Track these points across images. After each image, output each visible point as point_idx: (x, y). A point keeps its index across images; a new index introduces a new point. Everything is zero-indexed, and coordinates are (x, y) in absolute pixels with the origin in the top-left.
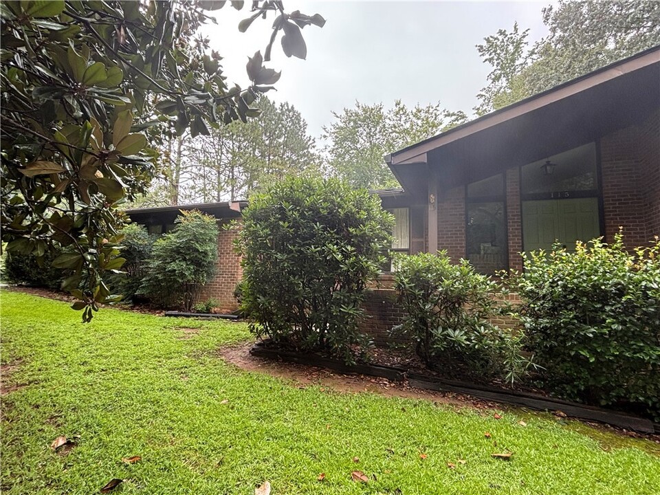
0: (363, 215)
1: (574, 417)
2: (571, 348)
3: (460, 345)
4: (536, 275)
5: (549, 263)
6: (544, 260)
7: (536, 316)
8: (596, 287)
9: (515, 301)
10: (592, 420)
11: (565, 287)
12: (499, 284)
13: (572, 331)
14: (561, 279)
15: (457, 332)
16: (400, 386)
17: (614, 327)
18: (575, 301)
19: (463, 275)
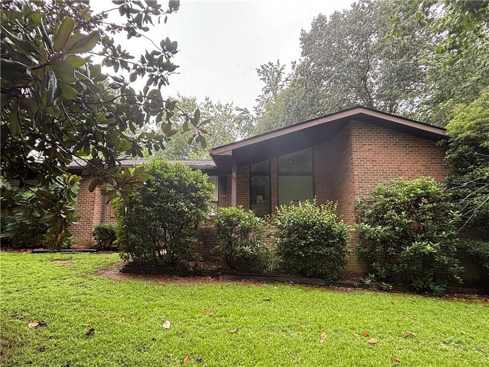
0: (199, 185)
1: (296, 283)
2: (295, 251)
3: (248, 254)
4: (282, 217)
5: (288, 211)
6: (286, 210)
7: (282, 237)
8: (305, 222)
9: (273, 231)
10: (303, 283)
11: (293, 223)
12: (266, 222)
13: (296, 244)
14: (292, 219)
15: (247, 247)
16: (218, 279)
17: (311, 240)
18: (297, 229)
19: (250, 218)
